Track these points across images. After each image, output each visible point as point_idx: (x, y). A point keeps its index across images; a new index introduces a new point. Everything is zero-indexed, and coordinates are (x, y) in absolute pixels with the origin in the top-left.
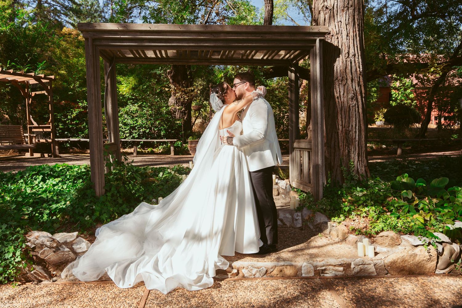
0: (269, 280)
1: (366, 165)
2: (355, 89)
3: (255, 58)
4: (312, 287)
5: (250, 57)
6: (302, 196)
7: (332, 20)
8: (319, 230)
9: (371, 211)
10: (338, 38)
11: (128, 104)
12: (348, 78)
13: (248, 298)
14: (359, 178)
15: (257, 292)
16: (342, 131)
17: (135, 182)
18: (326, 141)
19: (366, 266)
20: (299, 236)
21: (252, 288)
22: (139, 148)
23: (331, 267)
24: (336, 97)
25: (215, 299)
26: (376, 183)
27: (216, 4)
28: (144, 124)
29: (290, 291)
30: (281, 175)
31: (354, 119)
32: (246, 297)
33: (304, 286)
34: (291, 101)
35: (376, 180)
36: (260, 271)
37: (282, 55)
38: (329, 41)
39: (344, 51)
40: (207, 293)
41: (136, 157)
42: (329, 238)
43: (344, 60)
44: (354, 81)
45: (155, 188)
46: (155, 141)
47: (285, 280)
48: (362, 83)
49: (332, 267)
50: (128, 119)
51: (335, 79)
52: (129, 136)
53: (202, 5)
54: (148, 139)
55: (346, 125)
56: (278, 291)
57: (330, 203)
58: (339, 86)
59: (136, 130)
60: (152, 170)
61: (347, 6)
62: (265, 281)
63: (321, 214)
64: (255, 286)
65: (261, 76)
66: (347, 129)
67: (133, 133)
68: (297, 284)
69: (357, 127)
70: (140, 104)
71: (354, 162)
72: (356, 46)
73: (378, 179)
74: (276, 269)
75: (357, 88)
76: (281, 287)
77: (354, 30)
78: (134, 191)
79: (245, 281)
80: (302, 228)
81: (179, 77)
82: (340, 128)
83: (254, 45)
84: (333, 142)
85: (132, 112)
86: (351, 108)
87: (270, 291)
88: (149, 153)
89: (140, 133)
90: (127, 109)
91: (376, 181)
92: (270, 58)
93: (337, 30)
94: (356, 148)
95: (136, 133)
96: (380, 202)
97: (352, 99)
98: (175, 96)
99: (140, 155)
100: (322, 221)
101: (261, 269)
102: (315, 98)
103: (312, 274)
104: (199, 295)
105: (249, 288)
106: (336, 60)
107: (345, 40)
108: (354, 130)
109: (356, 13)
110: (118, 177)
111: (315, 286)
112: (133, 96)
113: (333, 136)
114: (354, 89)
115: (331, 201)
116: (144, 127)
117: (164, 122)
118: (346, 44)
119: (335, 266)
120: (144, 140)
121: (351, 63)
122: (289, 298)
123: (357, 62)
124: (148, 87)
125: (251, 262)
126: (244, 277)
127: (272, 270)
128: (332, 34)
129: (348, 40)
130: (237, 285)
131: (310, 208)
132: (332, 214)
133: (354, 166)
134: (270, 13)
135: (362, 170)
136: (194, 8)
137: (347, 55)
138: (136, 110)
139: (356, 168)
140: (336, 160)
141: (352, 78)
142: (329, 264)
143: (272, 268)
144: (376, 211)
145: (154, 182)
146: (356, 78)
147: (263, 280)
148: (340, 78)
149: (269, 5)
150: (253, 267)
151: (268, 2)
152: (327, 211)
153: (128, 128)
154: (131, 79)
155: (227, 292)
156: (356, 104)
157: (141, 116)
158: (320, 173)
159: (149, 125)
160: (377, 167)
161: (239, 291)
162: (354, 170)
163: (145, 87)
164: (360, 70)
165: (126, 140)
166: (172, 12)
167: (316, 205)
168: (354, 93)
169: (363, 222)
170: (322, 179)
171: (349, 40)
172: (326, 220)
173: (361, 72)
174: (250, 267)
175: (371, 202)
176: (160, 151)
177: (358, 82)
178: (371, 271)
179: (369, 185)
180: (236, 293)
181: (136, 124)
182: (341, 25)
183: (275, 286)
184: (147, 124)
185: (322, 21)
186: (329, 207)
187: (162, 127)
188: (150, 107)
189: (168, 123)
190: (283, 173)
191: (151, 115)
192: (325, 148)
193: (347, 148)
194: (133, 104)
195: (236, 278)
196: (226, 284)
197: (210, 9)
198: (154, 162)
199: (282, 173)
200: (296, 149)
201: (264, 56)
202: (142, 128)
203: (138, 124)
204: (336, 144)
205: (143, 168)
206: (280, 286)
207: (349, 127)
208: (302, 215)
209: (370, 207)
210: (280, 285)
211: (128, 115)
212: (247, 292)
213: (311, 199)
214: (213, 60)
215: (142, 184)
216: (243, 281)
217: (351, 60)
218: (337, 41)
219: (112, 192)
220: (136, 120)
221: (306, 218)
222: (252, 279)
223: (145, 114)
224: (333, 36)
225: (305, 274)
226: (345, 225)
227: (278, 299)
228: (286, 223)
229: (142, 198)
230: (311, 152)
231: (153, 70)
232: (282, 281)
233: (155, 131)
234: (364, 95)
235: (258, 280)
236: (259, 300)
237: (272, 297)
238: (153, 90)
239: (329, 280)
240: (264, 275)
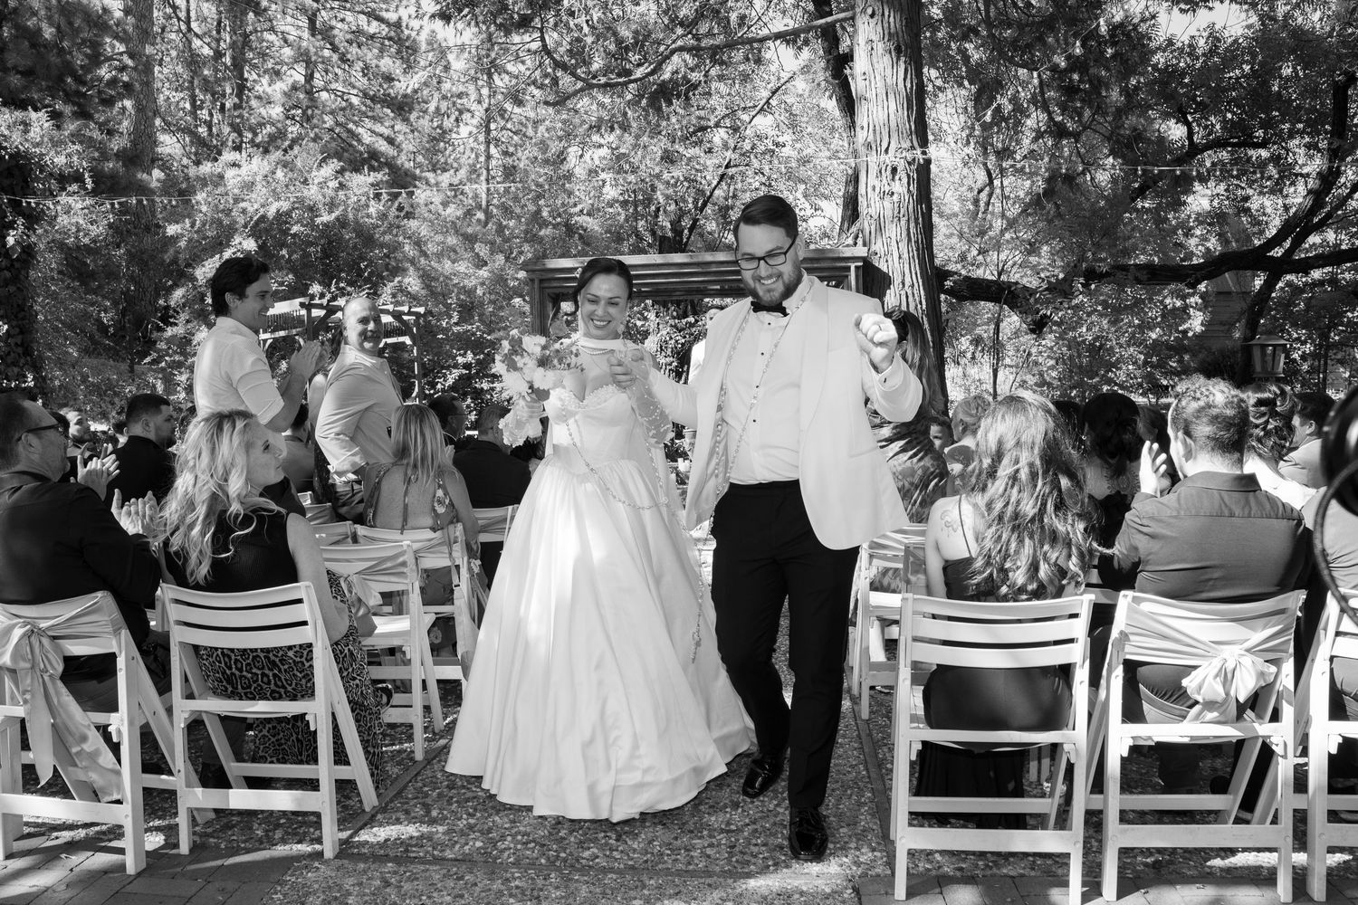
7: (879, 237)
10: (887, 261)
38: (877, 264)
39: (897, 280)
43: (897, 293)
72: (913, 272)
107: (897, 264)
118: (899, 269)
121: (907, 297)
164: (922, 307)
217: (907, 292)
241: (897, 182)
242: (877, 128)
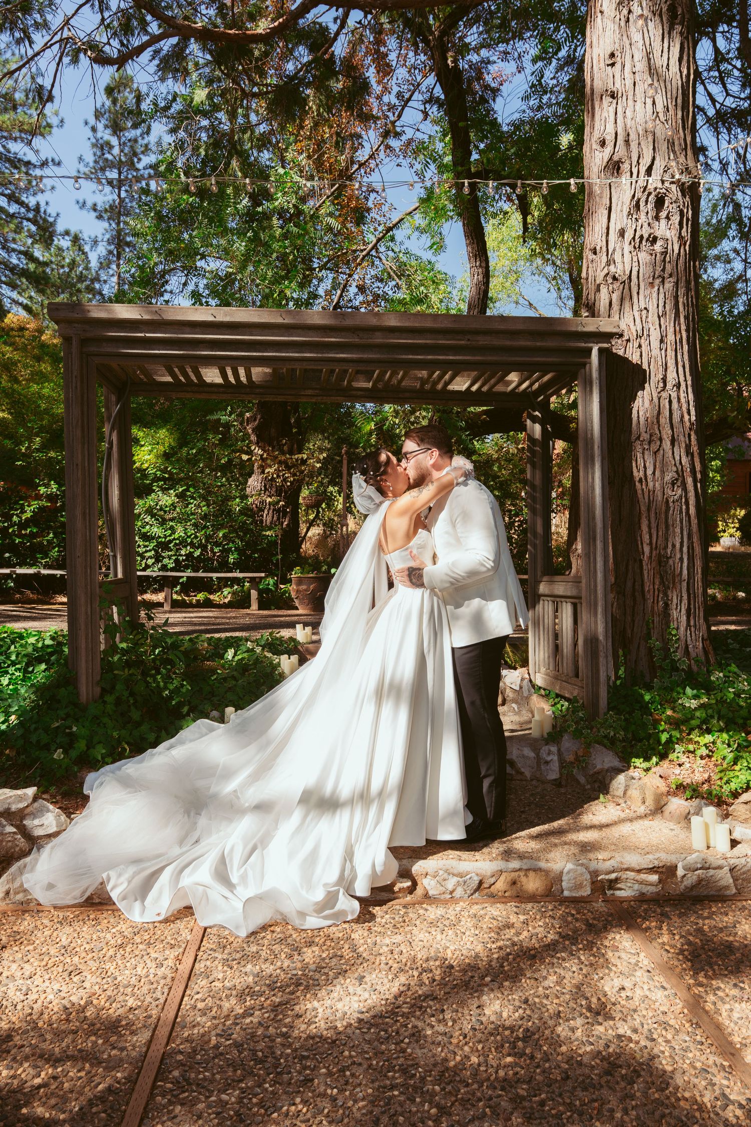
0: (486, 905)
1: (706, 636)
2: (681, 463)
3: (450, 387)
4: (588, 921)
5: (440, 386)
6: (559, 706)
7: (627, 305)
8: (599, 787)
9: (719, 742)
10: (640, 346)
11: (154, 491)
12: (665, 436)
13: (438, 946)
14: (690, 666)
15: (458, 932)
16: (650, 557)
17: (169, 671)
18: (613, 580)
19: (712, 872)
20: (554, 801)
21: (447, 923)
22: (176, 593)
23: (631, 874)
24: (638, 479)
25: (361, 949)
26: (728, 677)
27: (359, 268)
28: (189, 537)
29: (537, 930)
30: (509, 657)
31: (678, 530)
32: (434, 946)
33: (569, 919)
34: (533, 487)
35: (729, 672)
36: (465, 882)
37: (511, 382)
38: (621, 353)
39: (655, 376)
40: (341, 935)
41: (170, 612)
42: (623, 805)
43: (655, 395)
44: (676, 443)
45: (217, 685)
46: (215, 575)
47: (523, 906)
48: (695, 448)
49: (633, 873)
50: (151, 525)
51: (633, 438)
52: (153, 564)
53: (326, 269)
54: (197, 571)
55: (659, 543)
56: (508, 930)
57: (624, 724)
58: (643, 453)
59: (171, 550)
60: (209, 644)
61: (660, 276)
62: (476, 907)
63: (604, 750)
64: (452, 918)
65: (462, 429)
66: (662, 552)
67: (164, 558)
68: (551, 913)
69: (685, 549)
70: (181, 490)
71: (677, 629)
72: (680, 364)
73: (733, 668)
74: (502, 878)
75: (684, 460)
76: (515, 920)
77: (677, 328)
78: (167, 692)
79: (429, 907)
80: (560, 783)
81: (273, 430)
82: (647, 549)
83: (451, 358)
84: (629, 584)
85: (161, 509)
86: (671, 504)
87: (488, 931)
88: (199, 605)
89: (181, 558)
90: (150, 501)
91: (727, 674)
92: (485, 389)
93: (639, 328)
94: (682, 597)
95: (170, 557)
96: (741, 721)
97: (673, 484)
98: (263, 472)
99: (179, 610)
100: (607, 766)
101: (468, 877)
102: (590, 480)
103: (586, 891)
104: (323, 940)
105: (439, 924)
106: (636, 395)
107: (656, 352)
108: (678, 556)
109: (681, 292)
110: (131, 658)
111: (594, 919)
112: (164, 471)
113: (630, 567)
114: (678, 463)
115: (626, 720)
116: (188, 544)
117: (237, 533)
118: (659, 358)
119: (639, 871)
120: (189, 573)
121: (670, 402)
122: (535, 949)
123: (683, 400)
124: (200, 451)
125: (444, 862)
126: (426, 896)
127: (492, 880)
128: (626, 337)
129: (663, 351)
130: (411, 915)
131: (577, 734)
132: (629, 750)
133: (678, 639)
134: (483, 287)
135: (697, 647)
136: (308, 275)
137: (661, 385)
138: (172, 505)
139: (683, 643)
140: (636, 625)
141: (673, 436)
142: (625, 866)
143: (492, 876)
144: (732, 743)
145: (213, 671)
146: (682, 438)
147: (473, 904)
148: (646, 436)
149: (480, 270)
150: (449, 874)
151: (478, 264)
152: (618, 743)
153: (152, 545)
154: (163, 433)
155: (389, 933)
156: (681, 497)
157: (183, 519)
158: (602, 654)
159: (201, 540)
160: (729, 641)
161: (415, 931)
162: (677, 648)
163: (194, 451)
164: (690, 419)
165: (148, 573)
166: (258, 281)
167: (591, 729)
168: (677, 472)
169: (701, 769)
170: (604, 668)
171: (666, 350)
172: (616, 763)
173: (692, 424)
174: (441, 872)
175: (718, 722)
176: (226, 601)
177: (686, 445)
178: (723, 883)
179: (714, 682)
180: (409, 936)
181: (170, 536)
182: (647, 317)
183: (500, 919)
184: (196, 537)
185: (605, 308)
186: (622, 733)
187: (231, 545)
188: (204, 498)
189: (245, 534)
190: (513, 652)
191: (205, 517)
192: (612, 596)
193: (661, 595)
194: (164, 490)
195: (409, 898)
196: (386, 913)
197: (345, 277)
198: (214, 624)
199: (511, 654)
200: (545, 598)
201: (472, 385)
202: (185, 547)
203: (176, 536)
204: (637, 587)
205: (187, 638)
206: (513, 919)
207: (666, 547)
208: (559, 750)
209: (716, 734)
210: (511, 917)
211: (153, 516)
212: (434, 933)
213: (581, 714)
214: (354, 393)
215: (185, 676)
216: (424, 906)
217: (670, 395)
218: (639, 354)
219: (117, 695)
220: (172, 528)
221: (570, 758)
222: (445, 902)
223: (192, 514)
224: (628, 340)
225: (570, 891)
226: (661, 776)
227: (508, 950)
228: (523, 770)
229: (185, 709)
230: (579, 606)
231: (211, 413)
232: (516, 907)
233: (214, 553)
234: (699, 476)
235: (461, 903)
236: (464, 952)
237: (494, 946)
238: (210, 459)
239: (625, 905)
240: (475, 891)
241: (663, 222)
242: (633, 136)
